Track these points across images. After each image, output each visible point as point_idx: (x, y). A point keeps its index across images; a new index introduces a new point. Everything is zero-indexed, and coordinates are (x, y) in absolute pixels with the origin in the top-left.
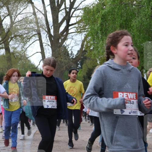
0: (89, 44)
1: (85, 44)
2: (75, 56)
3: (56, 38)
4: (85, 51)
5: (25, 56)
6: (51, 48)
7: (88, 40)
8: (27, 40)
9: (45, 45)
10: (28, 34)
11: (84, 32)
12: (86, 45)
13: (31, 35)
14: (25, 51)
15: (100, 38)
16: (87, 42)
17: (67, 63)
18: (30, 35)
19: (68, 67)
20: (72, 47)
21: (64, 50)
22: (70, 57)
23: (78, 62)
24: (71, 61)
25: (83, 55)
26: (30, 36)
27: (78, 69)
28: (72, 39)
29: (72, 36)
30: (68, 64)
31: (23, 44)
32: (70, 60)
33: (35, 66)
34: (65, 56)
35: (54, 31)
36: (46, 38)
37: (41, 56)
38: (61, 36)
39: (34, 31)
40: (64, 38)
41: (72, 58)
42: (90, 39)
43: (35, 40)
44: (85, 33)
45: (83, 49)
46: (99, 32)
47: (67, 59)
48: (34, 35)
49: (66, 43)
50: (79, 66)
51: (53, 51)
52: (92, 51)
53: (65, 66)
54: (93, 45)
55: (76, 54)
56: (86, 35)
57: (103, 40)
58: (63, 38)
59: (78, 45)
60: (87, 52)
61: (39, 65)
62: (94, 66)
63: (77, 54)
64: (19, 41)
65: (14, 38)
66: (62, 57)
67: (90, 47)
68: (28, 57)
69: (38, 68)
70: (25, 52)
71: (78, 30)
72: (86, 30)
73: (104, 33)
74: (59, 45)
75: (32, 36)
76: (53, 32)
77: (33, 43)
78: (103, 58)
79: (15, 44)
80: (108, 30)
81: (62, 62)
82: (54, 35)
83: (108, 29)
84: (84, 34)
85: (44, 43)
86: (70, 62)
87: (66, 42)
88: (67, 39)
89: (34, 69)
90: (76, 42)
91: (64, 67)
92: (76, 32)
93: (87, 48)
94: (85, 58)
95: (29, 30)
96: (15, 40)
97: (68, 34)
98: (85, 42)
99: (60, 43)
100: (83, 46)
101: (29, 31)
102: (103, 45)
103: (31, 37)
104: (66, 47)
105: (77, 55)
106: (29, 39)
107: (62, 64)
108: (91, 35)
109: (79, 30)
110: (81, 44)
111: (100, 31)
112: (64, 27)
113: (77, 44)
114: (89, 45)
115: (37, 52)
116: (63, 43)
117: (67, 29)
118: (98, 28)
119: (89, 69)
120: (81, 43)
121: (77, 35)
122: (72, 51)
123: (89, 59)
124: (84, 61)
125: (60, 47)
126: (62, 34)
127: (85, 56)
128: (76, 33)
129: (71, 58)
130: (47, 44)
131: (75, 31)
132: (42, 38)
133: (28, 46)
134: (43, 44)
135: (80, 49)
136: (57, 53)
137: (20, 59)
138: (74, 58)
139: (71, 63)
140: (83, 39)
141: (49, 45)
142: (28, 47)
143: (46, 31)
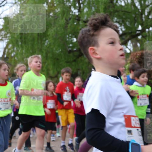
1: (7, 51)
7: (9, 48)
46: (19, 40)
57: (22, 48)
67: (11, 53)
80: (27, 38)
84: (6, 42)
100: (5, 53)
110: (3, 51)
135: (3, 56)
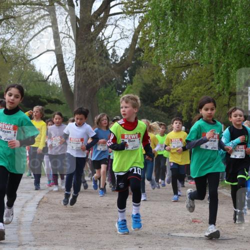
0: (147, 36)
1: (140, 36)
2: (119, 60)
3: (85, 23)
4: (139, 50)
5: (24, 57)
6: (74, 43)
7: (145, 29)
8: (29, 26)
9: (64, 37)
10: (31, 15)
11: (139, 12)
12: (141, 38)
13: (38, 17)
14: (25, 48)
15: (170, 25)
16: (144, 32)
17: (105, 73)
18: (34, 16)
19: (105, 81)
20: (116, 41)
21: (98, 48)
22: (111, 60)
23: (126, 72)
24: (113, 69)
25: (135, 57)
26: (35, 18)
27: (125, 84)
28: (116, 26)
29: (116, 21)
30: (107, 74)
31: (21, 33)
32: (111, 67)
33: (43, 77)
34: (101, 60)
35: (81, 10)
36: (66, 22)
37: (55, 58)
38: (94, 19)
39: (43, 9)
40: (100, 24)
41: (114, 63)
42: (150, 27)
43: (44, 27)
44: (141, 14)
45: (137, 47)
47: (105, 65)
48: (43, 17)
49: (103, 34)
50: (126, 78)
51: (78, 48)
52: (153, 50)
53: (101, 78)
54: (156, 39)
55: (122, 55)
56: (142, 19)
57: (174, 30)
58: (98, 23)
59: (128, 37)
60: (143, 52)
61: (51, 74)
62: (154, 78)
63: (124, 55)
64: (13, 28)
65: (3, 22)
66: (95, 61)
67: (150, 41)
68: (29, 59)
69: (49, 80)
70: (25, 50)
71: (127, 8)
72: (144, 8)
73: (179, 15)
74: (91, 36)
75: (40, 18)
76: (79, 11)
77: (40, 32)
78: (172, 64)
79: (5, 33)
80: (186, 9)
81: (96, 71)
82: (80, 16)
83: (186, 7)
84: (140, 18)
85: (61, 32)
86: (109, 71)
87: (103, 31)
88: (107, 26)
89: (41, 82)
90: (122, 32)
91: (99, 80)
92: (124, 12)
93: (143, 44)
94: (139, 64)
95: (33, 6)
96: (5, 25)
97: (108, 15)
98: (141, 33)
99: (92, 34)
100: (137, 40)
101: (34, 8)
102: (174, 38)
103: (36, 22)
104: (103, 41)
105: (124, 58)
106: (34, 24)
107: (95, 74)
108: (151, 19)
109: (129, 9)
110: (132, 37)
111: (171, 11)
112: (102, 3)
113: (124, 35)
114: (148, 38)
115: (48, 51)
116: (99, 33)
117: (106, 6)
118: (167, 5)
119: (145, 84)
120: (133, 33)
121: (125, 17)
122: (114, 50)
123: (147, 65)
124: (137, 70)
125: (92, 41)
126: (96, 15)
127: (138, 59)
128: (124, 15)
129: (111, 63)
130: (67, 34)
131: (122, 11)
132: (58, 23)
133: (30, 38)
134: (60, 35)
135: (131, 46)
136: (86, 53)
137: (16, 63)
138: (118, 62)
139: (112, 72)
140: (136, 27)
141: (70, 37)
142: (30, 40)
143: (66, 9)
